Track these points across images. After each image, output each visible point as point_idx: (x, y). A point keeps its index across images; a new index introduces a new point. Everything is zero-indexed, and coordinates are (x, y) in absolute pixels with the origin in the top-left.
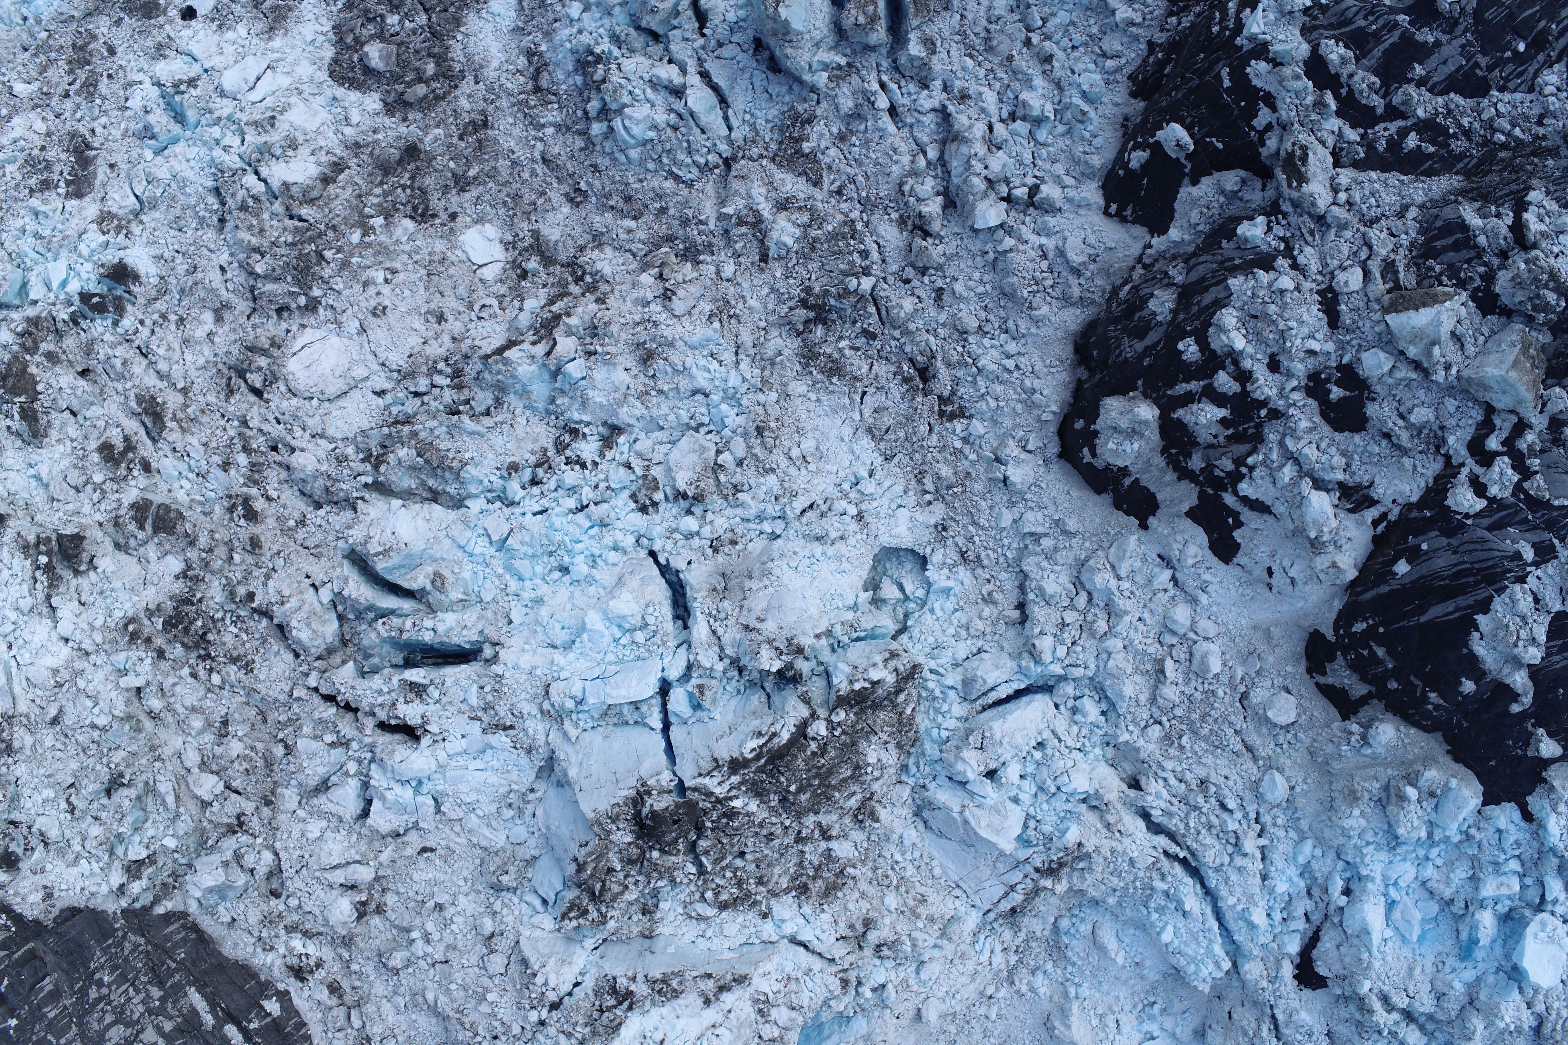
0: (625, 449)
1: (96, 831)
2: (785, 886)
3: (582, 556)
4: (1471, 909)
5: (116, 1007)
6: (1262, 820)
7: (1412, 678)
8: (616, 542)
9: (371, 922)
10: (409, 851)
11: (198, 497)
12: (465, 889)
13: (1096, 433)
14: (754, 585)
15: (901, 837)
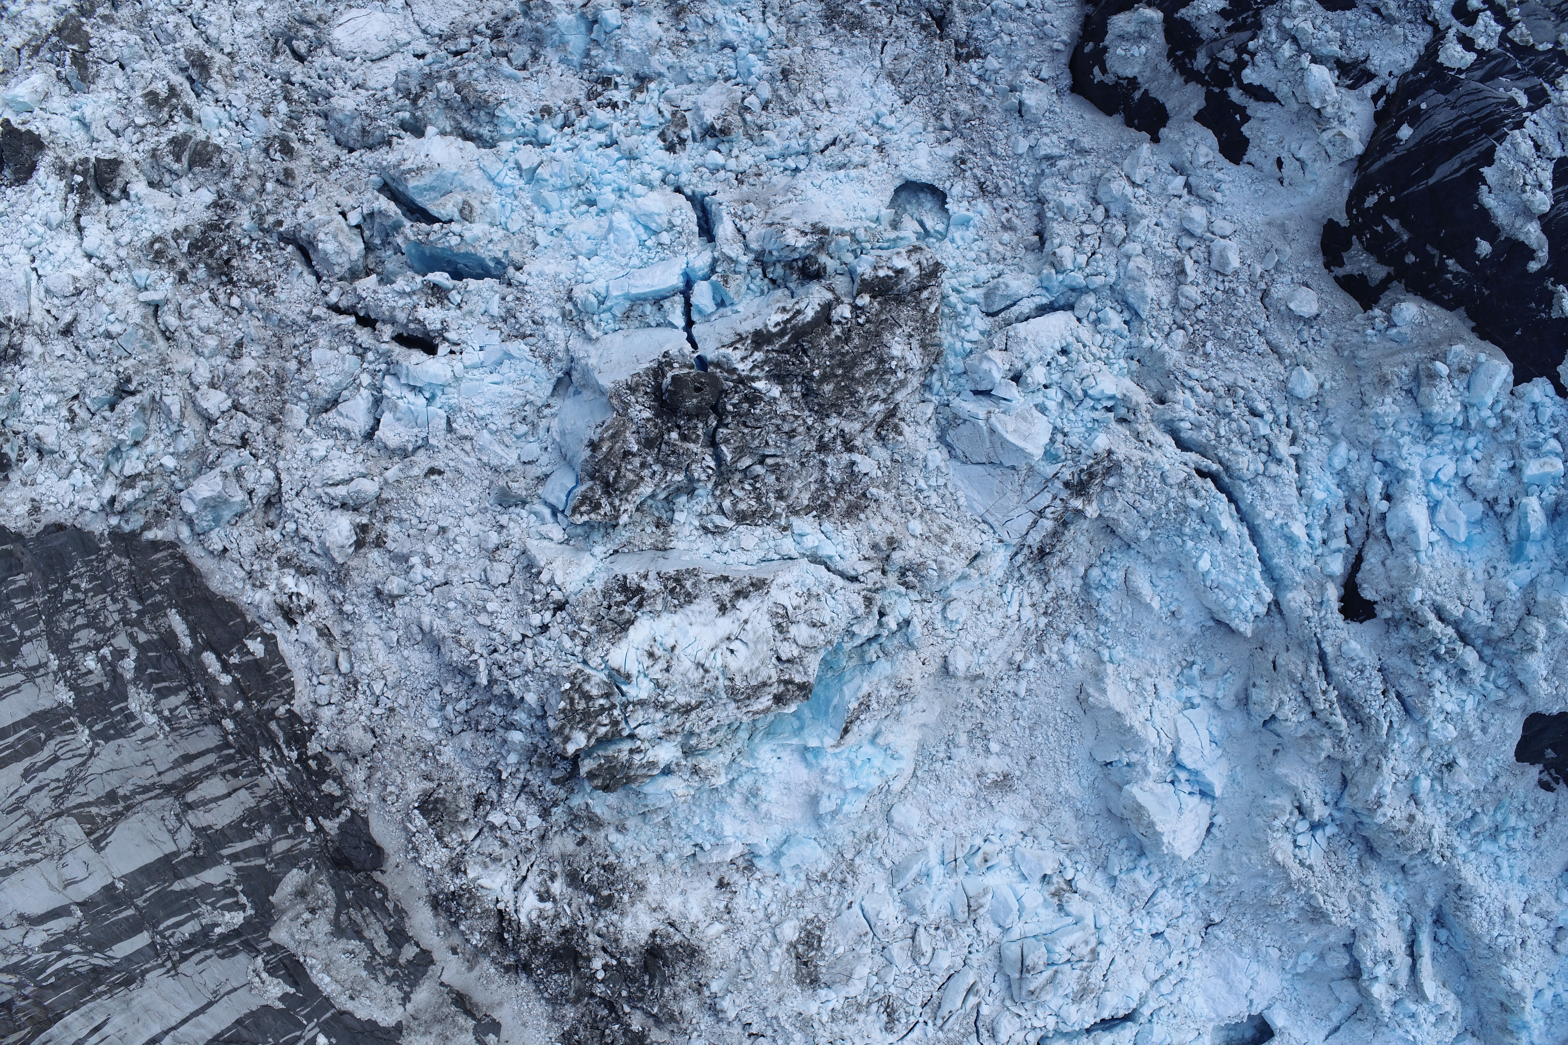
0: (656, 94)
1: (94, 440)
2: (806, 502)
3: (609, 188)
4: (1516, 502)
5: (89, 611)
6: (1294, 423)
7: (1429, 248)
8: (643, 175)
9: (369, 556)
10: (415, 471)
11: (235, 145)
12: (472, 509)
13: (1105, 49)
14: (779, 199)
15: (925, 460)
